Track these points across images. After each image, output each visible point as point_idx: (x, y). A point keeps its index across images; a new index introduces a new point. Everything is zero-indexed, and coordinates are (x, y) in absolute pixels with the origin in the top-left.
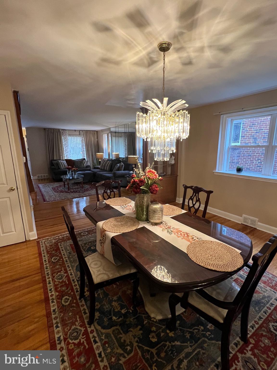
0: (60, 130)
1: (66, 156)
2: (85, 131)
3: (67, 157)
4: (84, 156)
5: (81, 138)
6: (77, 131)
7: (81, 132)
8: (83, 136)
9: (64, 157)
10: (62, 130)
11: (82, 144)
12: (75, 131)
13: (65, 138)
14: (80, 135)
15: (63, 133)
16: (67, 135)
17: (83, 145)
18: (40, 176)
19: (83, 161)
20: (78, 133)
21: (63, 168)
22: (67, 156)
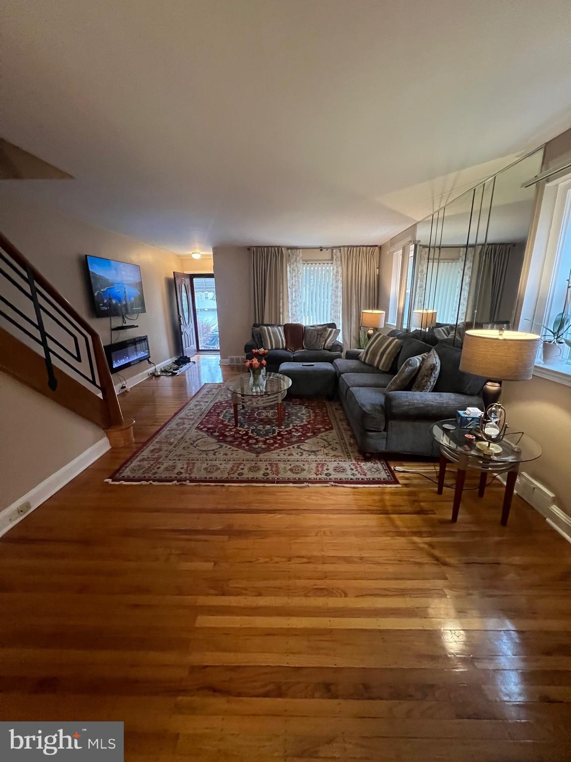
0: (283, 249)
1: (290, 316)
2: (346, 248)
3: (295, 318)
4: (336, 317)
5: (335, 268)
6: (327, 248)
7: (336, 252)
8: (339, 263)
9: (288, 317)
10: (289, 248)
11: (334, 284)
12: (321, 249)
13: (294, 270)
14: (332, 259)
15: (289, 256)
16: (299, 262)
17: (337, 287)
18: (235, 359)
19: (325, 330)
20: (326, 254)
21: (283, 346)
22: (293, 315)
